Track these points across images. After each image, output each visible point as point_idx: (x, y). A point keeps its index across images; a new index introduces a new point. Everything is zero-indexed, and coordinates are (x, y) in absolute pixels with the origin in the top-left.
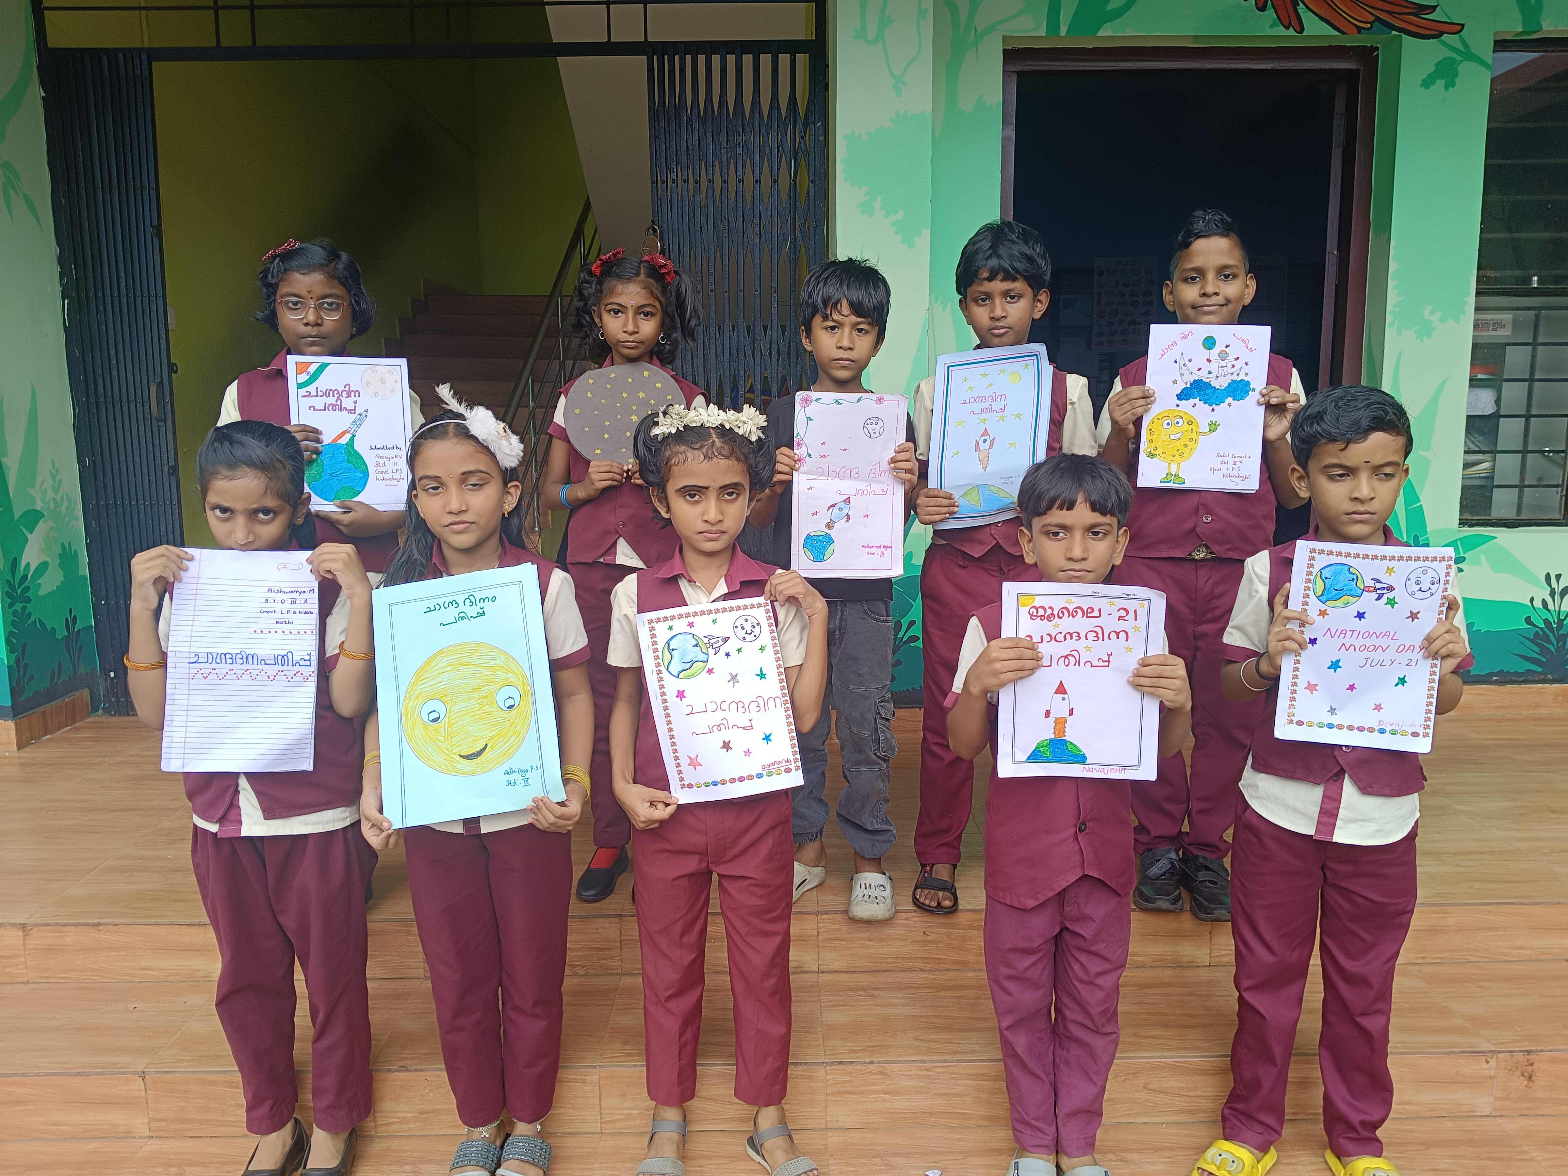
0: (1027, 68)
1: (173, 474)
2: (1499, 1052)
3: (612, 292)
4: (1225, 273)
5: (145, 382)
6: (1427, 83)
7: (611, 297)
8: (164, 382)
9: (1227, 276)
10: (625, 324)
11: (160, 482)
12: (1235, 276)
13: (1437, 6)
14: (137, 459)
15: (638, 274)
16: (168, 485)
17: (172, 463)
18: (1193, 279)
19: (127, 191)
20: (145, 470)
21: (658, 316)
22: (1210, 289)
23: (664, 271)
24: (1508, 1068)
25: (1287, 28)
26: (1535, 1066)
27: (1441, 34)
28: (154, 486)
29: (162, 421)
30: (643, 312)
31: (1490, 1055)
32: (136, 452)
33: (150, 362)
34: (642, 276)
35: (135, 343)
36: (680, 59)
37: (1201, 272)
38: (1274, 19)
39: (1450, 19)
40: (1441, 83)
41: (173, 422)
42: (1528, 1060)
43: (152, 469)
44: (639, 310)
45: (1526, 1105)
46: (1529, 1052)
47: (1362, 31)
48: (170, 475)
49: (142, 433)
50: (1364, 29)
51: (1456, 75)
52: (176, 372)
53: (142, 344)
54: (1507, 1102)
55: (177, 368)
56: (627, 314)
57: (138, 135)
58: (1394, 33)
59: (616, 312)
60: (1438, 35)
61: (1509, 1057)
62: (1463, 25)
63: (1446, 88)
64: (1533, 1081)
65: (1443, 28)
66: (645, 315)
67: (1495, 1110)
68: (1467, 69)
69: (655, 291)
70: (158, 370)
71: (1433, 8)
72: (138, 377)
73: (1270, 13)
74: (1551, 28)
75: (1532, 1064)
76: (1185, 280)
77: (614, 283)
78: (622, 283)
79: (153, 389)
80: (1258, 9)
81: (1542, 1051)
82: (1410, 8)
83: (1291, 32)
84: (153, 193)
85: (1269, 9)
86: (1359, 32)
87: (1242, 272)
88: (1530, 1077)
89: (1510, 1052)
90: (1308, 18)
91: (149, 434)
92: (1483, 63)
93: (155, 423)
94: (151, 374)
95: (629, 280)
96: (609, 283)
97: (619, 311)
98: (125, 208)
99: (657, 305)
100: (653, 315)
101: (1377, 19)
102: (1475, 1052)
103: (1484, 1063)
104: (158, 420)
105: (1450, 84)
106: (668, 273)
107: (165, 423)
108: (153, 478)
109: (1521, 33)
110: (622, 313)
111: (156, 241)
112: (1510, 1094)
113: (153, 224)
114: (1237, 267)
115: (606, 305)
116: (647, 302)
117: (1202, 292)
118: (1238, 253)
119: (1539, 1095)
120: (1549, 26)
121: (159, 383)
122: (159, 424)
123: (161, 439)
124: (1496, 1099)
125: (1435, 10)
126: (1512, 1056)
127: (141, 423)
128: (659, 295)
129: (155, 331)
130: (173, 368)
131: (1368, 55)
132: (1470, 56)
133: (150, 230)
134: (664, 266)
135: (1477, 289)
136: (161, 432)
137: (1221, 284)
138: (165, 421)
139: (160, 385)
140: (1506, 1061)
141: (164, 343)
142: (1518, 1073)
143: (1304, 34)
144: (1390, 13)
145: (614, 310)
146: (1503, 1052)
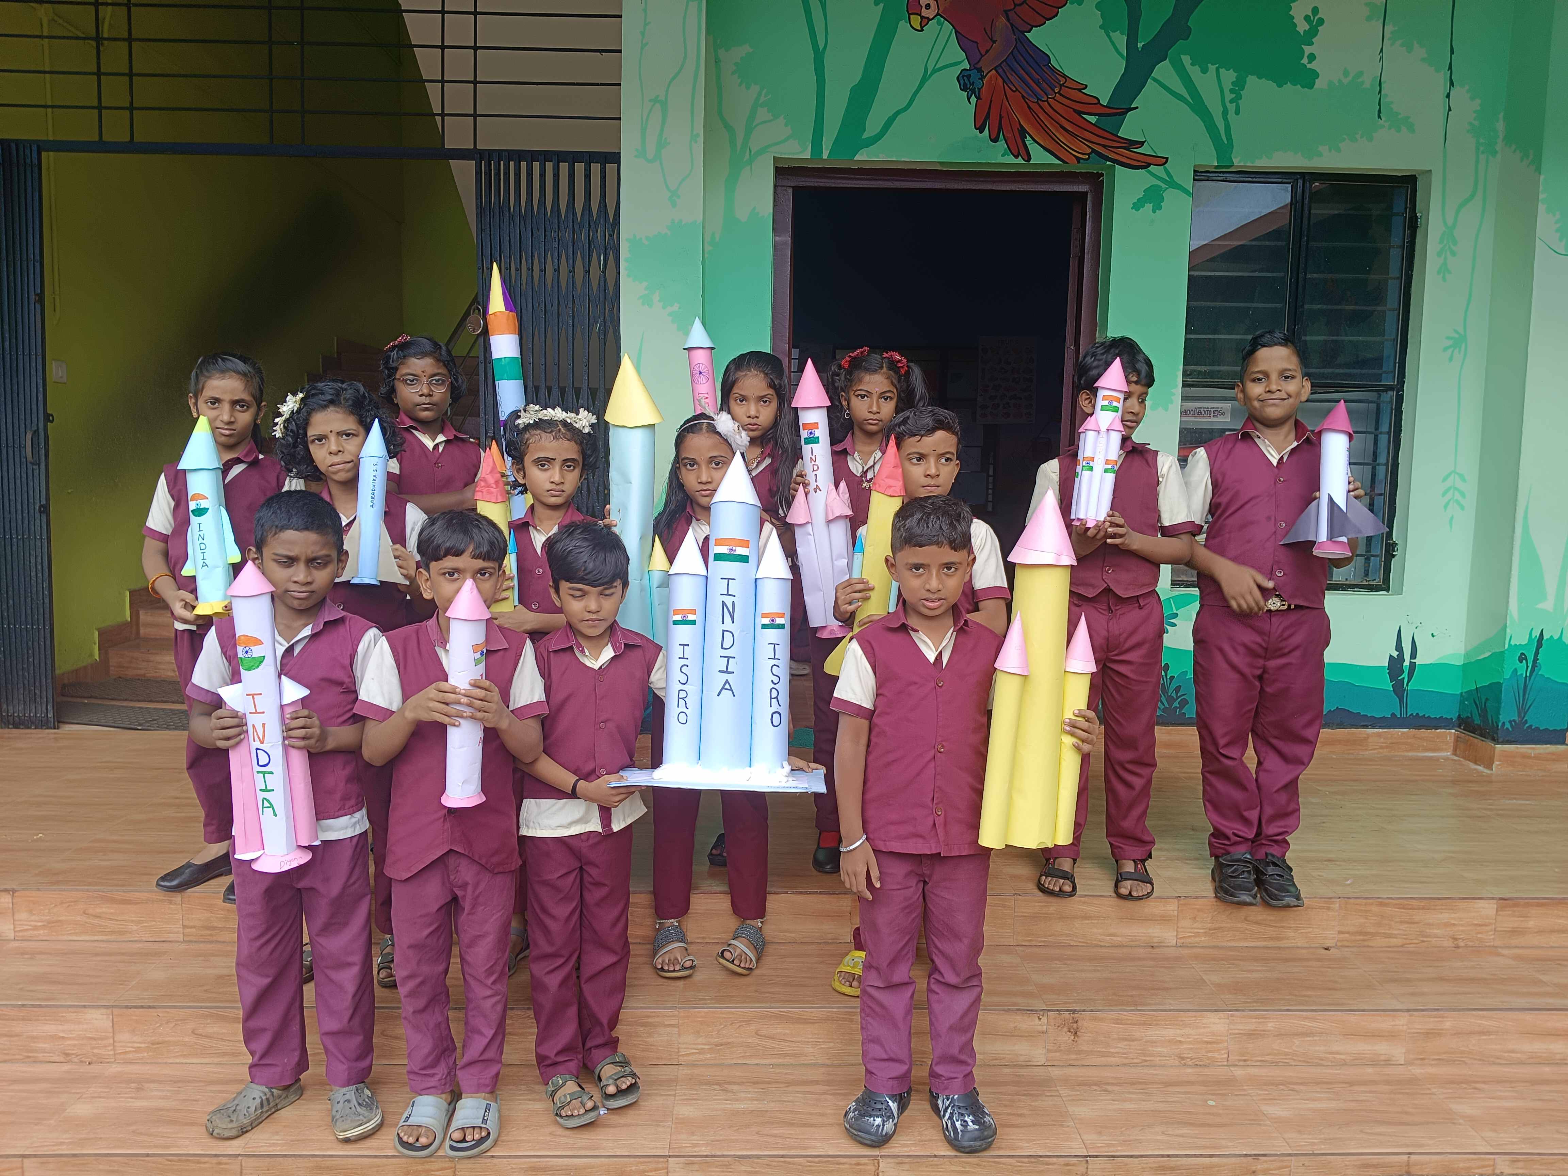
0: (801, 184)
1: (43, 512)
2: (1049, 1011)
3: (860, 381)
4: (1285, 376)
5: (23, 430)
6: (1137, 206)
7: (859, 385)
8: (40, 430)
9: (1287, 377)
10: (871, 406)
11: (32, 519)
12: (1293, 377)
13: (1144, 142)
14: (12, 498)
15: (881, 368)
16: (39, 522)
17: (44, 502)
18: (1260, 379)
19: (14, 263)
20: (19, 507)
21: (895, 400)
22: (1274, 387)
23: (900, 365)
24: (1057, 1025)
25: (1016, 157)
26: (1080, 1024)
27: (1149, 165)
28: (26, 521)
29: (36, 465)
30: (884, 397)
31: (1041, 1013)
32: (12, 492)
33: (28, 412)
34: (885, 369)
35: (15, 395)
36: (504, 165)
37: (1267, 375)
38: (1005, 149)
39: (1156, 153)
40: (1149, 207)
41: (47, 465)
42: (1073, 1018)
43: (25, 507)
44: (883, 396)
45: (1073, 1057)
46: (1074, 1011)
47: (1081, 161)
48: (40, 512)
49: (18, 474)
50: (1082, 159)
51: (1162, 200)
52: (52, 422)
53: (21, 396)
54: (1058, 1054)
55: (53, 417)
56: (871, 398)
57: (26, 216)
58: (1108, 163)
59: (863, 396)
60: (1146, 166)
61: (1058, 1016)
62: (1167, 159)
63: (1154, 211)
64: (1078, 1037)
65: (1149, 160)
66: (886, 399)
67: (1048, 1060)
68: (1171, 196)
69: (894, 381)
70: (35, 420)
71: (1142, 143)
72: (16, 425)
73: (1002, 144)
74: (1242, 164)
75: (1076, 1022)
76: (1254, 380)
77: (863, 374)
78: (870, 374)
79: (29, 436)
80: (992, 140)
81: (1084, 1011)
82: (1121, 143)
83: (1020, 160)
84: (38, 265)
85: (1001, 140)
86: (1079, 162)
87: (1299, 375)
88: (1076, 1033)
89: (1058, 1010)
90: (1034, 148)
91: (24, 476)
92: (1185, 191)
93: (30, 467)
94: (28, 421)
95: (875, 371)
96: (857, 374)
97: (865, 395)
98: (12, 277)
99: (895, 391)
100: (891, 398)
101: (1093, 151)
102: (1028, 1010)
103: (1037, 1019)
104: (33, 464)
105: (1157, 208)
106: (902, 367)
107: (39, 467)
108: (26, 515)
109: (1216, 167)
110: (868, 397)
111: (38, 306)
112: (1060, 1047)
113: (36, 292)
114: (1295, 371)
115: (855, 391)
116: (888, 389)
117: (1267, 389)
118: (1295, 360)
119: (1084, 1048)
120: (1239, 162)
121: (35, 432)
122: (34, 467)
123: (35, 481)
124: (1049, 1051)
125: (1143, 145)
126: (1060, 1014)
127: (18, 466)
128: (896, 383)
129: (34, 385)
130: (48, 418)
131: (1096, 181)
132: (1173, 184)
133: (33, 297)
134: (899, 361)
135: (1183, 381)
136: (35, 474)
137: (1283, 383)
138: (39, 465)
139: (36, 433)
140: (1055, 1019)
141: (42, 396)
142: (1065, 1029)
143: (1031, 162)
144: (1104, 146)
145: (861, 395)
146: (1052, 1011)
